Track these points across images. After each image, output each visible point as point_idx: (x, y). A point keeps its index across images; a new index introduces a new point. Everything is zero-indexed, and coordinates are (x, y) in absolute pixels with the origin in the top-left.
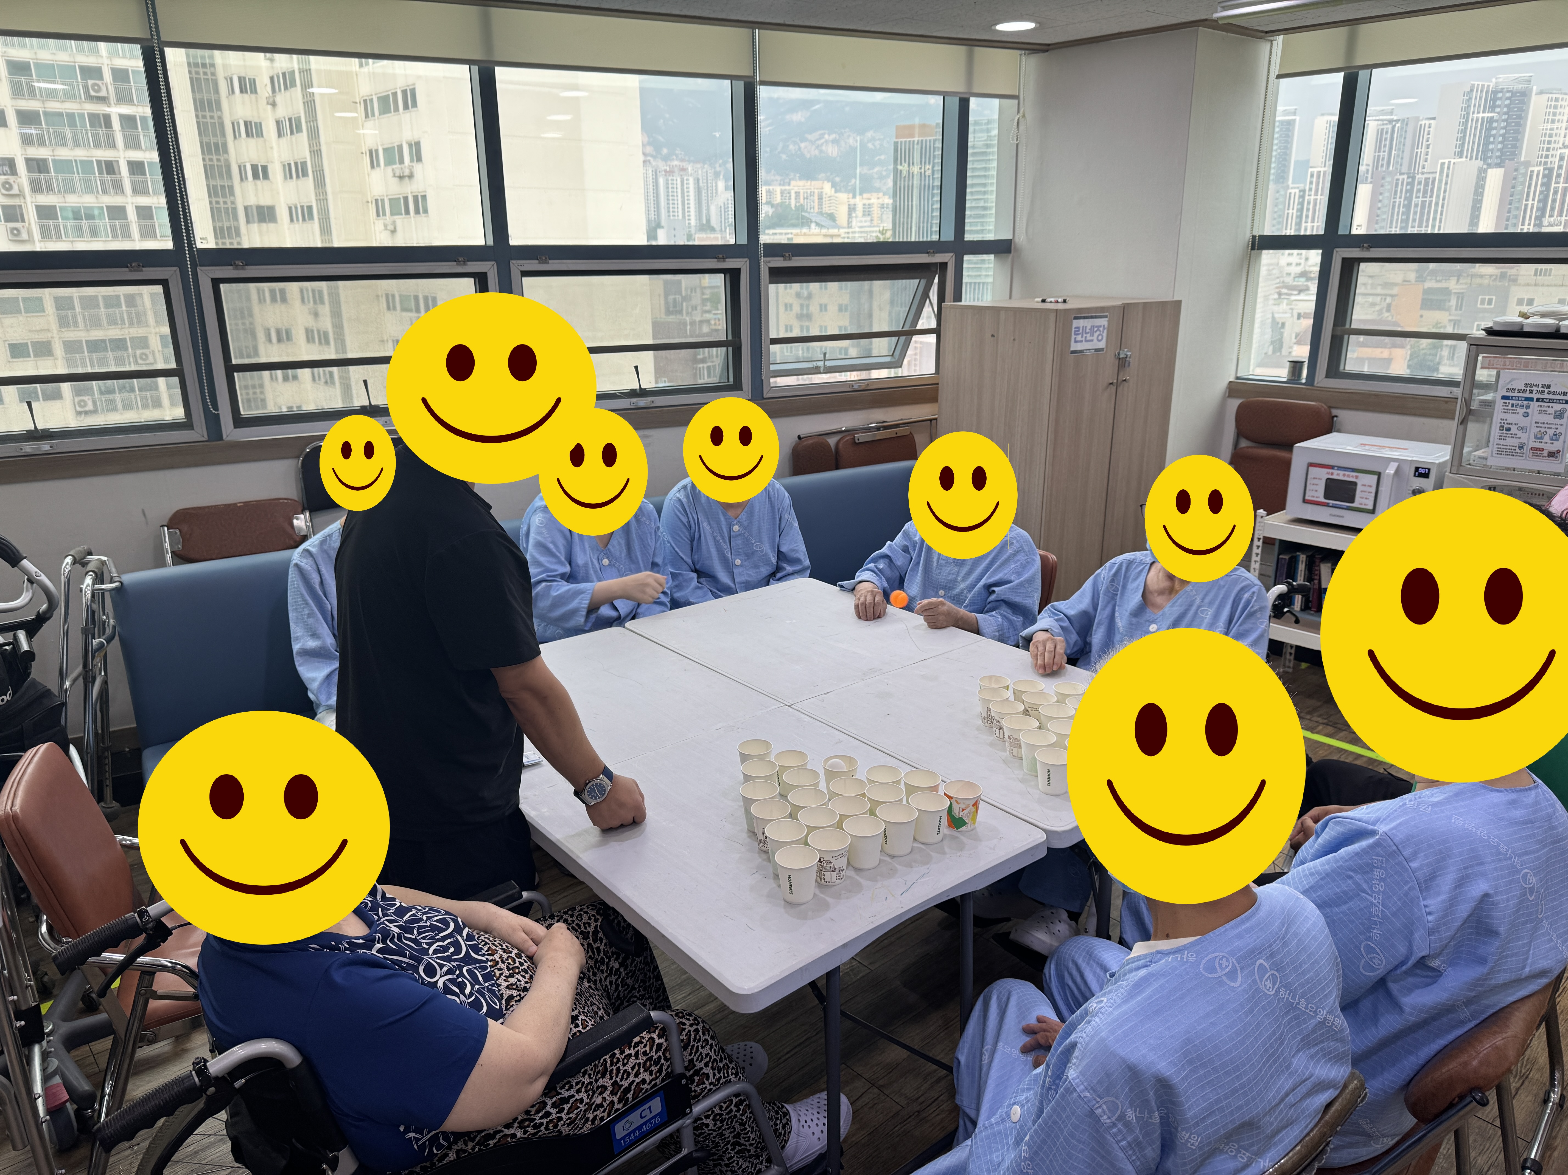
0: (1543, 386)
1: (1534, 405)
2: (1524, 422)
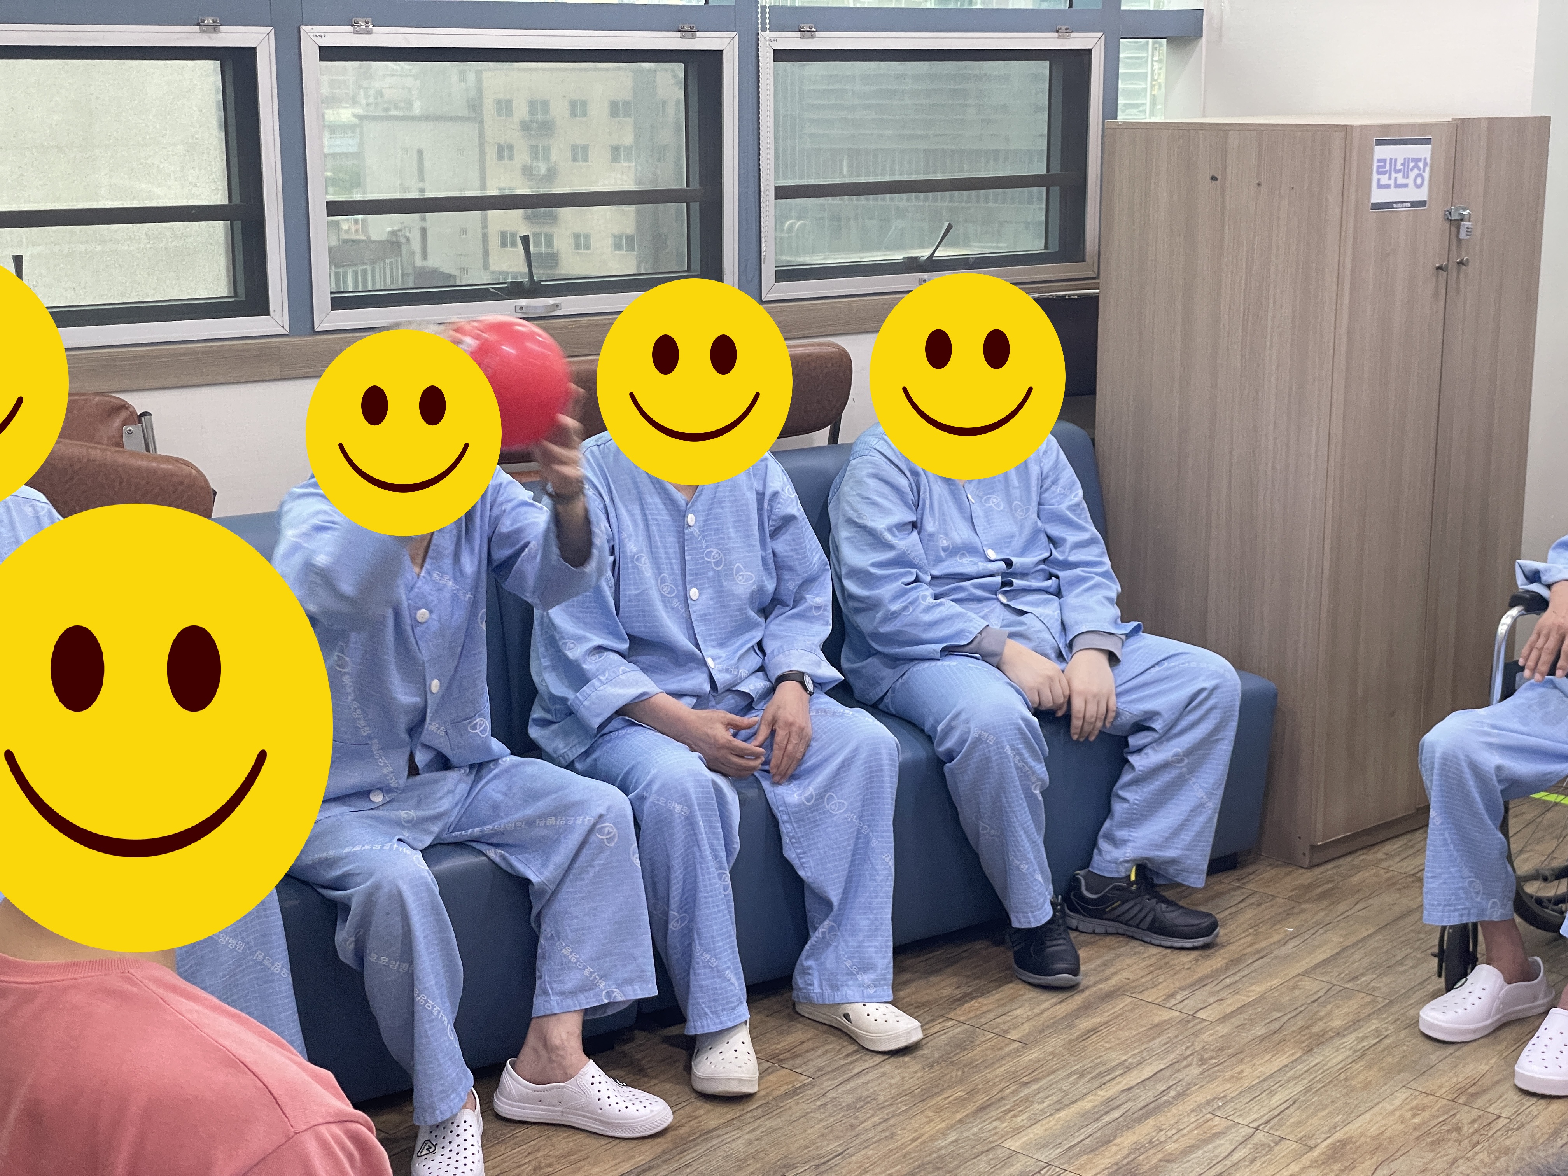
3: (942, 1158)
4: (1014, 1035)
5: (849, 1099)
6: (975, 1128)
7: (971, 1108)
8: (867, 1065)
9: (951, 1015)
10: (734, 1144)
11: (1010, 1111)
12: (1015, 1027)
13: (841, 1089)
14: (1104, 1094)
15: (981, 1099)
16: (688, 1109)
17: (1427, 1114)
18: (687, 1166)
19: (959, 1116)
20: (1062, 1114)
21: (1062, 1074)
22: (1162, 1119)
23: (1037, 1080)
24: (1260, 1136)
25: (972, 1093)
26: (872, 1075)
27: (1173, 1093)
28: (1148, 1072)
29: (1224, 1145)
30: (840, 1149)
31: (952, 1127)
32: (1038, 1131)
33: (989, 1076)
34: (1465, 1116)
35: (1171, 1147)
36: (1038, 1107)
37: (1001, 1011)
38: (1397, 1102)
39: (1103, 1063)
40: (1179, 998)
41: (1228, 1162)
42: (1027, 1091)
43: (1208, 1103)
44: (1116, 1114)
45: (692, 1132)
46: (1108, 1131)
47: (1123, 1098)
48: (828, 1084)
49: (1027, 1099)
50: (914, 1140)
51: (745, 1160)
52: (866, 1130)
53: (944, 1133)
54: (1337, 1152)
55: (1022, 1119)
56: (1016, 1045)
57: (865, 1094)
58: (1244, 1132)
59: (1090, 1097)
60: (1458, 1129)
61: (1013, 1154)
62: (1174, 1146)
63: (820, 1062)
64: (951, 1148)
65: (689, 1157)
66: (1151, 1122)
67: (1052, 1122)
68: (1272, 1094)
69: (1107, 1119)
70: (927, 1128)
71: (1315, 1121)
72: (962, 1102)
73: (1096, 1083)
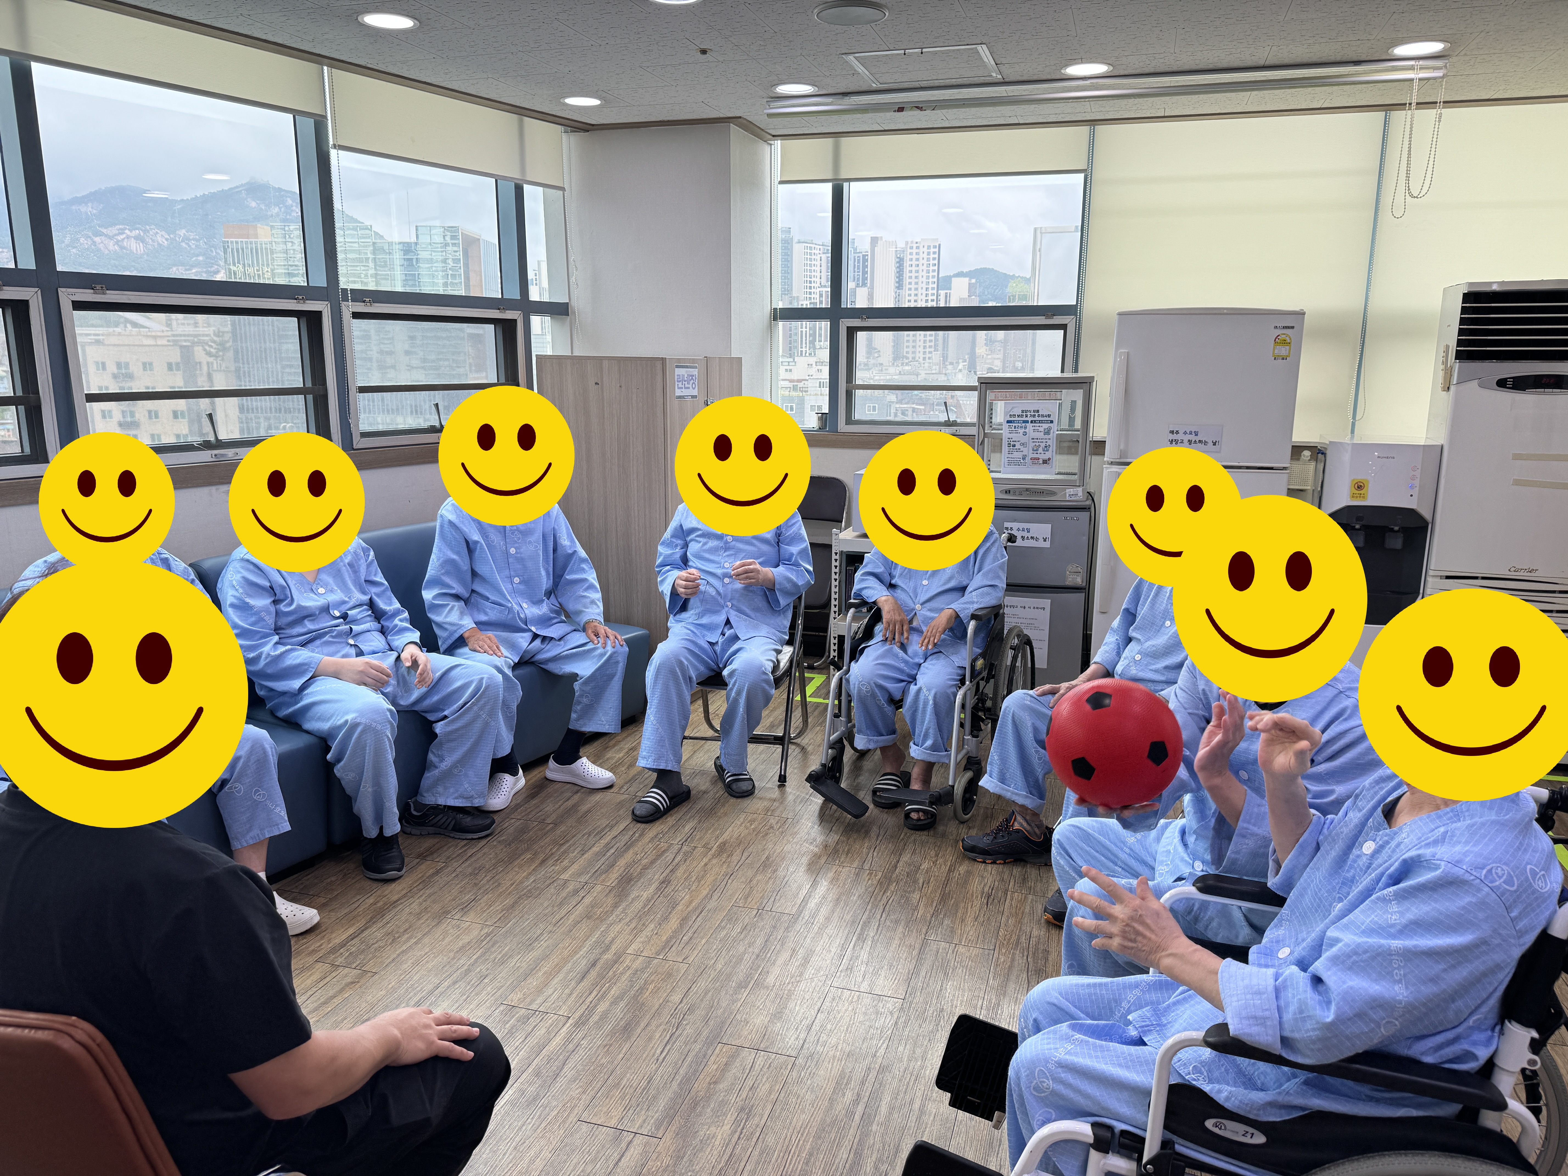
0: (1034, 411)
1: (1029, 425)
2: (1024, 439)
3: (530, 890)
4: (549, 821)
5: (470, 870)
6: (542, 873)
7: (537, 862)
8: (474, 850)
9: (512, 816)
10: (412, 906)
11: (558, 860)
12: (548, 817)
13: (463, 866)
14: (603, 842)
15: (542, 857)
16: (379, 892)
17: (756, 823)
18: (388, 923)
19: (533, 867)
20: (586, 856)
21: (579, 836)
22: (636, 849)
23: (567, 841)
24: (685, 848)
25: (535, 854)
26: (479, 855)
27: (637, 835)
28: (622, 827)
29: (669, 856)
30: (473, 897)
31: (530, 874)
32: (575, 867)
33: (542, 844)
34: (773, 821)
35: (644, 862)
36: (571, 855)
37: (538, 810)
38: (742, 820)
39: (599, 827)
40: (625, 788)
41: (674, 863)
42: (565, 847)
43: (656, 836)
44: (612, 851)
45: (385, 904)
46: (611, 859)
47: (613, 842)
48: (455, 864)
49: (565, 852)
50: (512, 885)
51: (420, 913)
52: (484, 885)
53: (527, 878)
54: (722, 848)
55: (566, 863)
56: (551, 826)
57: (478, 866)
58: (677, 847)
59: (597, 845)
60: (772, 827)
61: (566, 881)
62: (646, 861)
63: (447, 854)
64: (533, 885)
65: (387, 918)
66: (631, 852)
67: (582, 862)
68: (684, 827)
69: (609, 854)
70: (517, 877)
71: (708, 835)
72: (532, 860)
73: (598, 838)
